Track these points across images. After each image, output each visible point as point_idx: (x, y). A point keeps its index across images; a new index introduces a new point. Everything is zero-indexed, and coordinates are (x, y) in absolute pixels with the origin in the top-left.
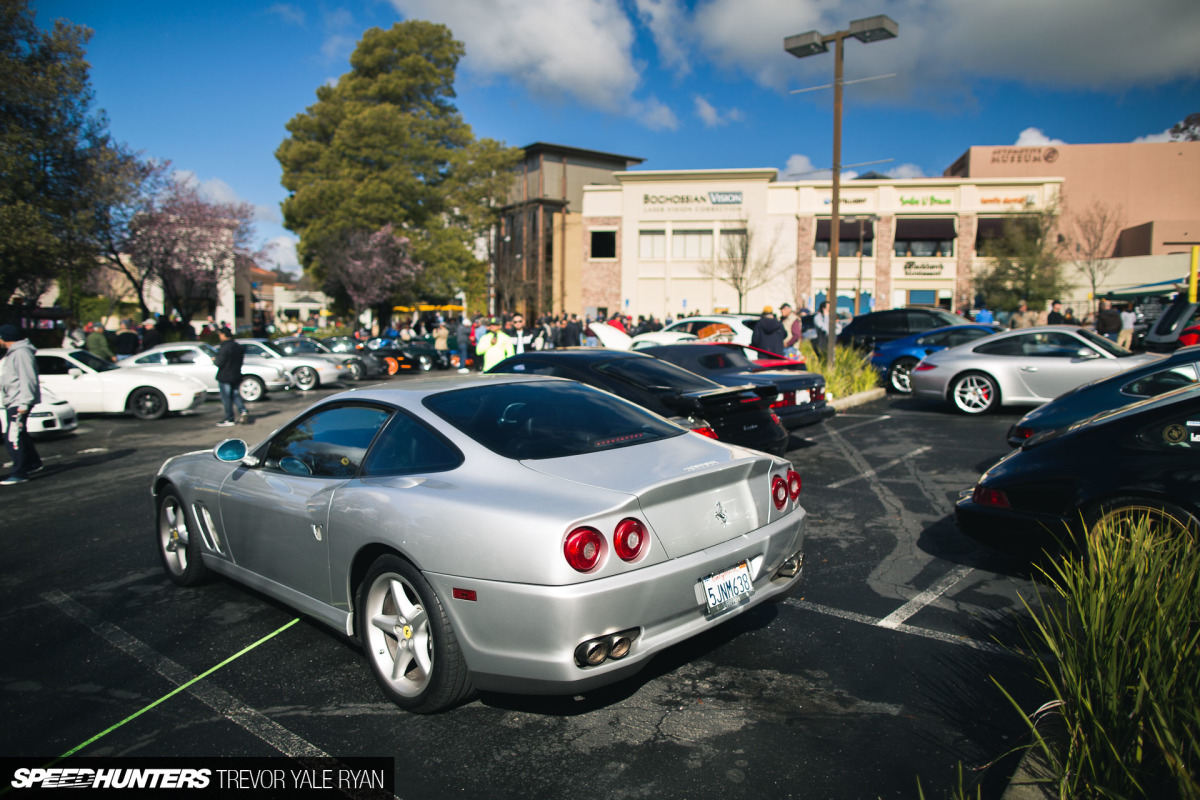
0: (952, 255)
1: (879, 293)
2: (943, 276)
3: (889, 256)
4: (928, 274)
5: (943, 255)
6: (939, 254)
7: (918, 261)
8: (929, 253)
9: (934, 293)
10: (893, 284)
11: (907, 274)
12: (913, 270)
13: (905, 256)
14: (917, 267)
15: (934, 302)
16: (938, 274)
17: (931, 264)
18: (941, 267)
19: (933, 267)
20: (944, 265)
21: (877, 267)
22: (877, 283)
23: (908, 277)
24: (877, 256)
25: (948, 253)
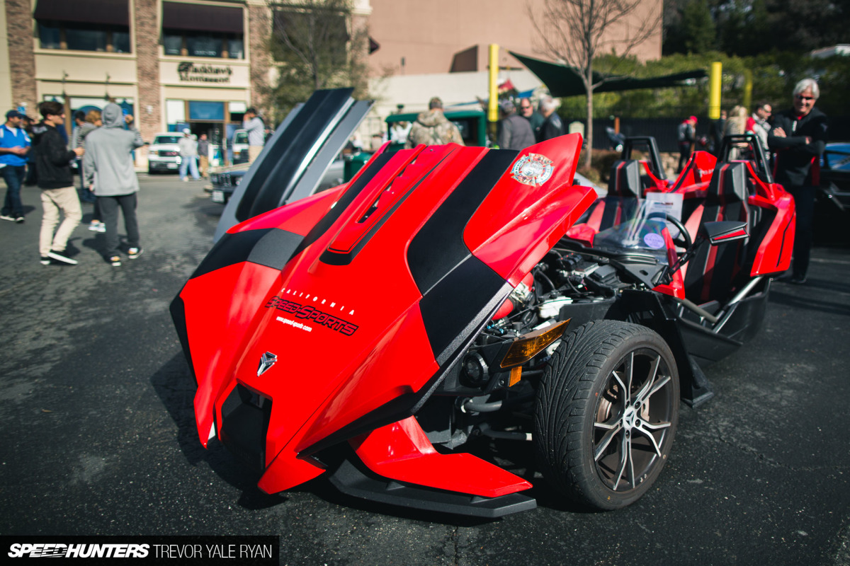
0: (244, 57)
1: (145, 104)
2: (232, 84)
3: (155, 53)
4: (211, 80)
5: (231, 57)
6: (225, 54)
7: (198, 62)
8: (212, 53)
9: (222, 105)
10: (164, 93)
11: (182, 79)
12: (191, 74)
13: (179, 54)
14: (196, 71)
15: (223, 117)
16: (226, 80)
17: (215, 67)
18: (230, 72)
19: (217, 71)
20: (233, 68)
21: (139, 68)
22: (141, 90)
23: (184, 83)
24: (139, 52)
25: (240, 55)
